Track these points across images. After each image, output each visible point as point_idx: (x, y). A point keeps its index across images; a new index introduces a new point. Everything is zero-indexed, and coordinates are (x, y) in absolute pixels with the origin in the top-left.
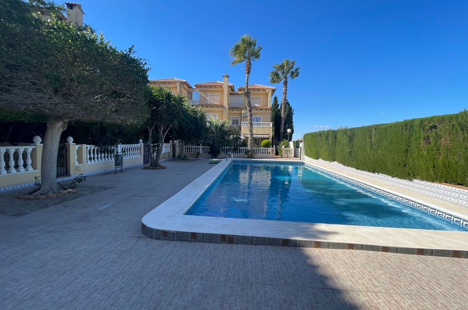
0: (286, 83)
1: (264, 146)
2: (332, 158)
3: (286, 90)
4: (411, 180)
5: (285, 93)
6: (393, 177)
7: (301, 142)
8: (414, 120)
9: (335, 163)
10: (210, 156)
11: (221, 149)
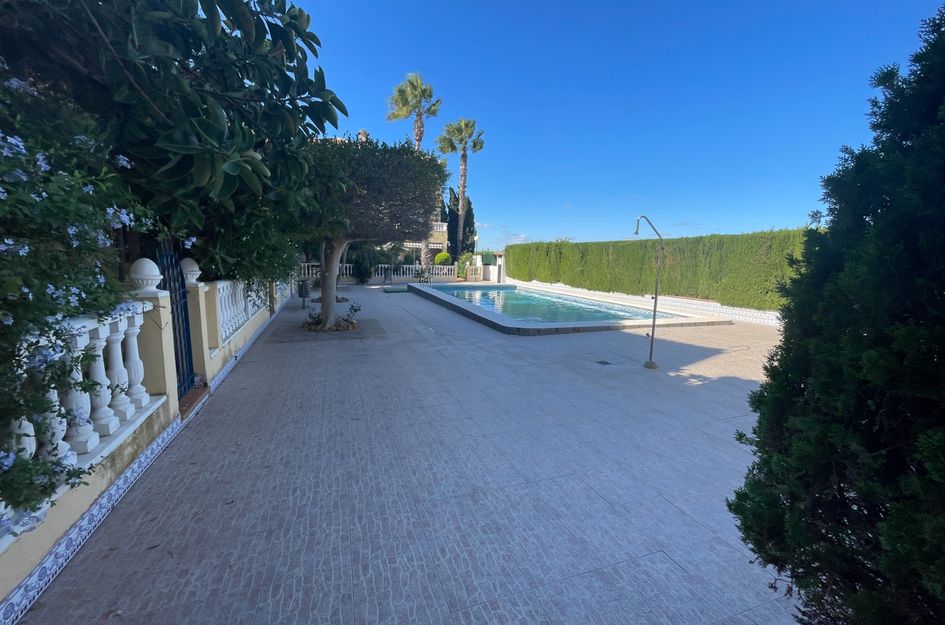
0: (464, 157)
1: (441, 264)
2: (555, 278)
3: (465, 169)
4: (643, 296)
5: (464, 175)
6: (628, 294)
7: (500, 256)
8: (647, 241)
9: (559, 284)
10: (353, 280)
11: (372, 270)
